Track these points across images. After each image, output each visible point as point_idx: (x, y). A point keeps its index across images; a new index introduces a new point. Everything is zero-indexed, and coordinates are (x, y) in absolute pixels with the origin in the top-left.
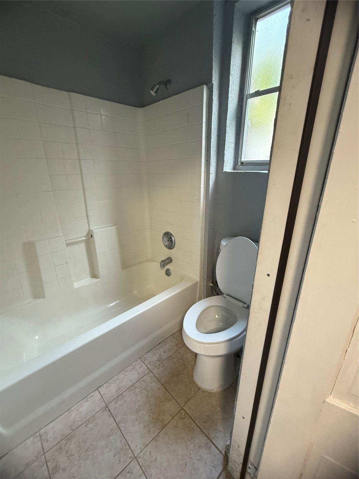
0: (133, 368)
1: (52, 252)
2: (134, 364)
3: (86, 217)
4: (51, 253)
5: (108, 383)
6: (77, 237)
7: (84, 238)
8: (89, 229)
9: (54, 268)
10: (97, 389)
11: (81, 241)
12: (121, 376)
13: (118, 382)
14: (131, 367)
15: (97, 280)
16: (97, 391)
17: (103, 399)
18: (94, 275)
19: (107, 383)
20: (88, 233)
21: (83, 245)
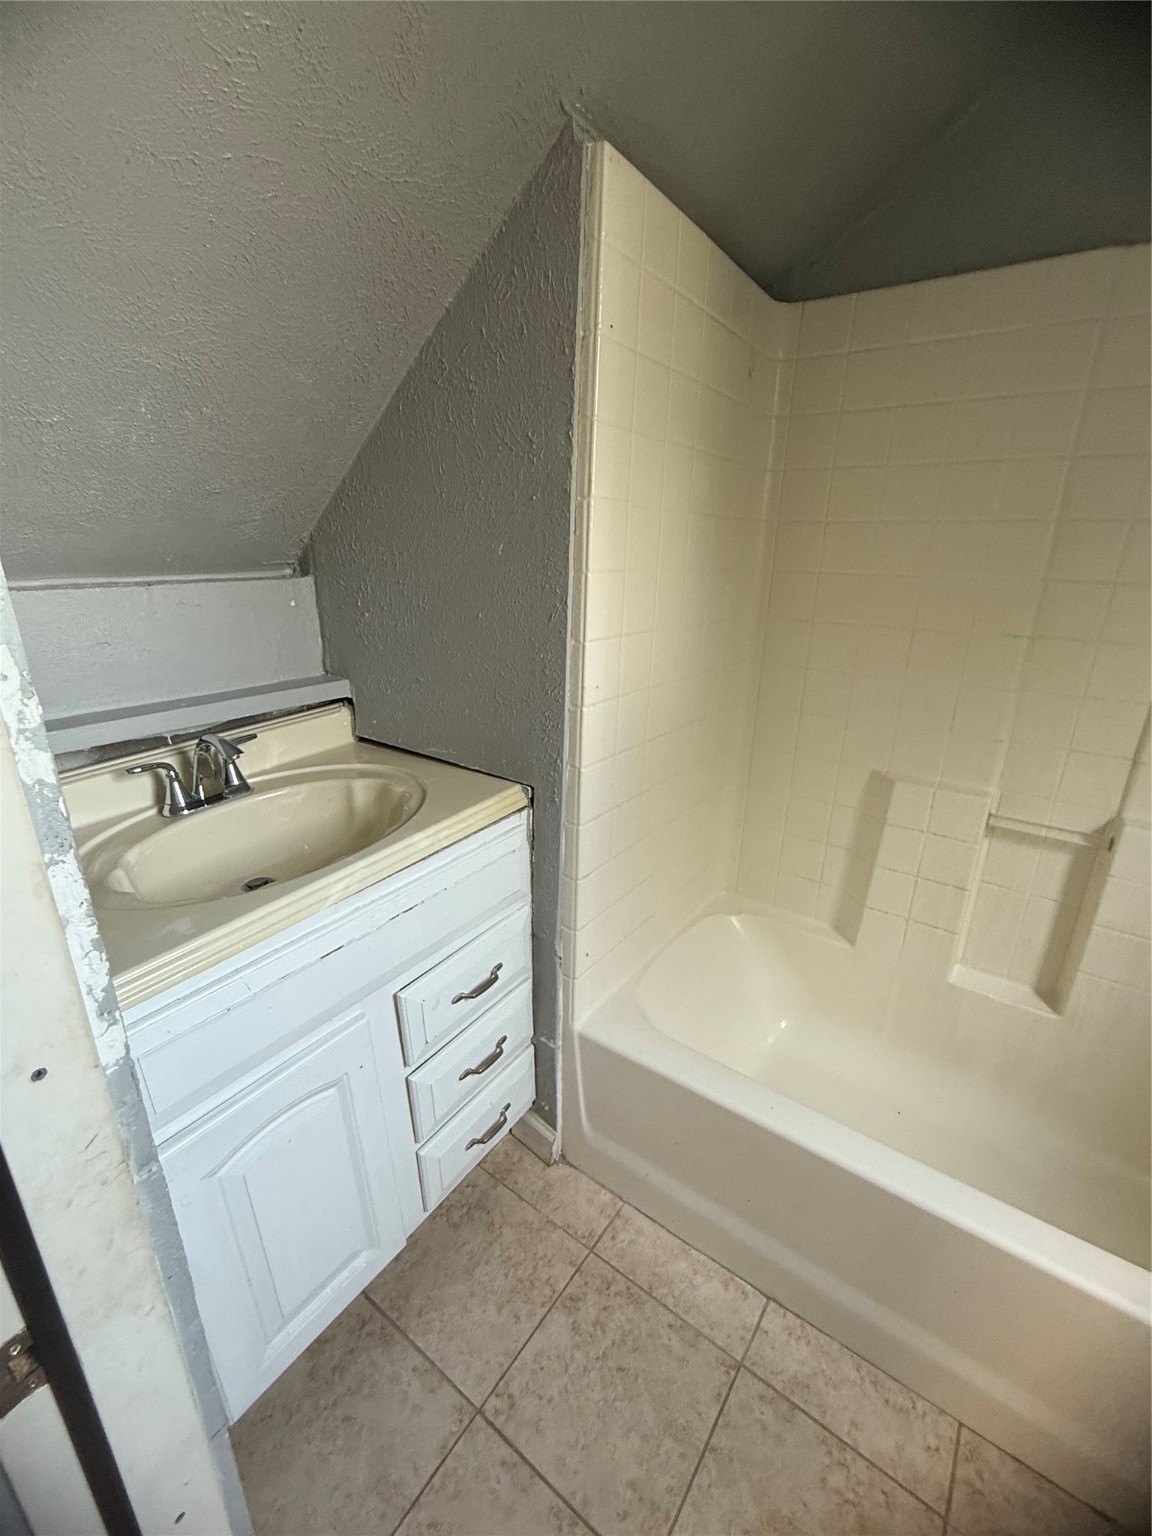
0: (901, 1410)
1: (928, 831)
2: (920, 1405)
3: (1131, 763)
4: (925, 830)
5: (803, 1327)
6: (1047, 823)
7: (1077, 840)
8: (1120, 812)
9: (913, 879)
10: (769, 1298)
11: (1060, 845)
12: (847, 1367)
13: (824, 1366)
14: (902, 1400)
15: (1047, 1014)
16: (765, 1300)
17: (753, 1337)
18: (1051, 991)
19: (798, 1321)
20: (1106, 825)
21: (1060, 862)
